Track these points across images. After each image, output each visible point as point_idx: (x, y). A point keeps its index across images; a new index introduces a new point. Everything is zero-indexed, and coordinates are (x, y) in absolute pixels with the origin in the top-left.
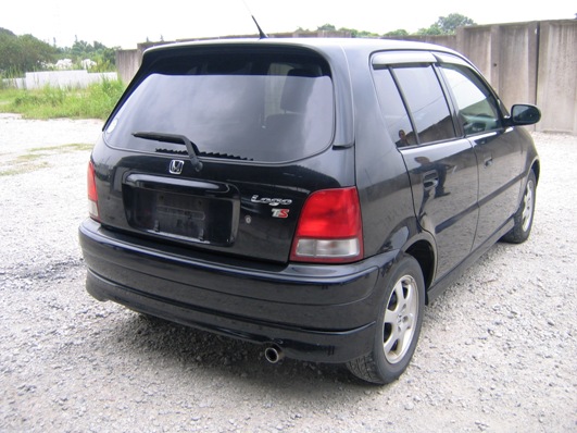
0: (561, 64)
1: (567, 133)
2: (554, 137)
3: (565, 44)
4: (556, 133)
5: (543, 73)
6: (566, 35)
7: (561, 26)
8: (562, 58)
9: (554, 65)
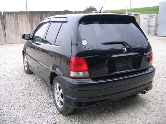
0: (11, 24)
1: (16, 43)
2: (13, 45)
3: (11, 18)
4: (13, 43)
5: (6, 27)
6: (10, 16)
7: (8, 13)
8: (10, 23)
9: (9, 24)
